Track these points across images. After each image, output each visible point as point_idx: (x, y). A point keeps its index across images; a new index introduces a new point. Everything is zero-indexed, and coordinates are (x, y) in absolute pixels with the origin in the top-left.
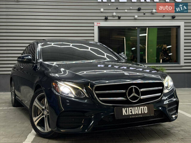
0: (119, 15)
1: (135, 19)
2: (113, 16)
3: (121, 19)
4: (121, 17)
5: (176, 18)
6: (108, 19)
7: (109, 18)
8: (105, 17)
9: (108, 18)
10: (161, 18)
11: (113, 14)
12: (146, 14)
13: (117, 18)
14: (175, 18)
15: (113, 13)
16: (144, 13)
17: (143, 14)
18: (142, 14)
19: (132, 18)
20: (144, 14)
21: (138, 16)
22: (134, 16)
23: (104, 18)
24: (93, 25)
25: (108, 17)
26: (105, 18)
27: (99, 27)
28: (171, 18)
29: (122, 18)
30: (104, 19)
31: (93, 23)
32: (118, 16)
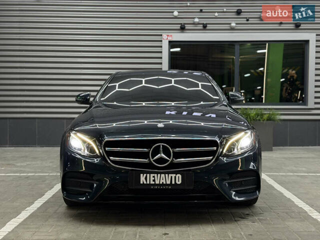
0: (205, 21)
1: (232, 29)
2: (194, 24)
4: (208, 26)
5: (303, 27)
7: (187, 27)
10: (276, 26)
11: (193, 21)
12: (250, 20)
14: (300, 28)
15: (194, 18)
17: (245, 20)
19: (227, 27)
21: (237, 24)
22: (230, 24)
24: (161, 39)
27: (170, 42)
28: (293, 28)
30: (179, 28)
31: (161, 35)
32: (203, 24)
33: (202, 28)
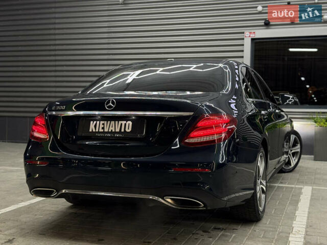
7: (272, 22)
8: (264, 21)
24: (243, 37)
26: (265, 23)
27: (253, 40)
30: (263, 24)
31: (244, 33)
33: (289, 22)
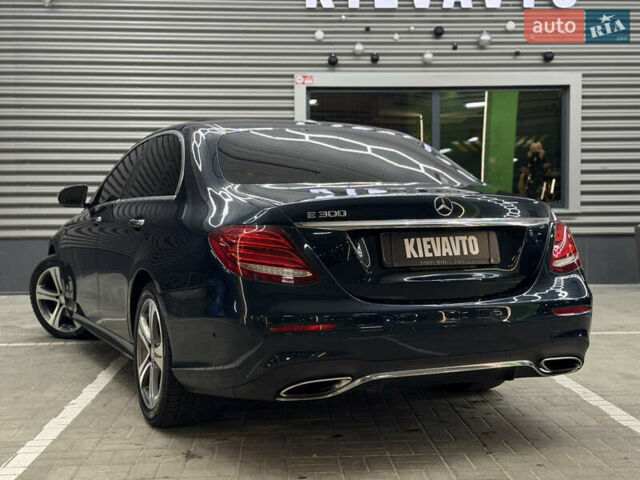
0: (375, 50)
1: (426, 64)
2: (354, 54)
3: (379, 62)
4: (381, 58)
5: (557, 60)
6: (340, 62)
7: (342, 60)
9: (337, 60)
10: (509, 60)
11: (353, 49)
12: (459, 47)
13: (367, 60)
14: (553, 62)
15: (354, 43)
16: (452, 43)
17: (451, 47)
18: (448, 49)
19: (416, 60)
20: (455, 48)
21: (435, 55)
22: (422, 55)
23: (325, 60)
25: (339, 58)
26: (329, 60)
27: (308, 89)
28: (539, 62)
29: (382, 60)
30: (326, 62)
31: (292, 76)
32: (372, 55)
33: (369, 62)
